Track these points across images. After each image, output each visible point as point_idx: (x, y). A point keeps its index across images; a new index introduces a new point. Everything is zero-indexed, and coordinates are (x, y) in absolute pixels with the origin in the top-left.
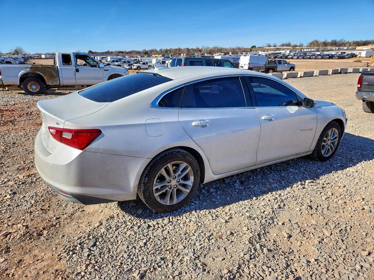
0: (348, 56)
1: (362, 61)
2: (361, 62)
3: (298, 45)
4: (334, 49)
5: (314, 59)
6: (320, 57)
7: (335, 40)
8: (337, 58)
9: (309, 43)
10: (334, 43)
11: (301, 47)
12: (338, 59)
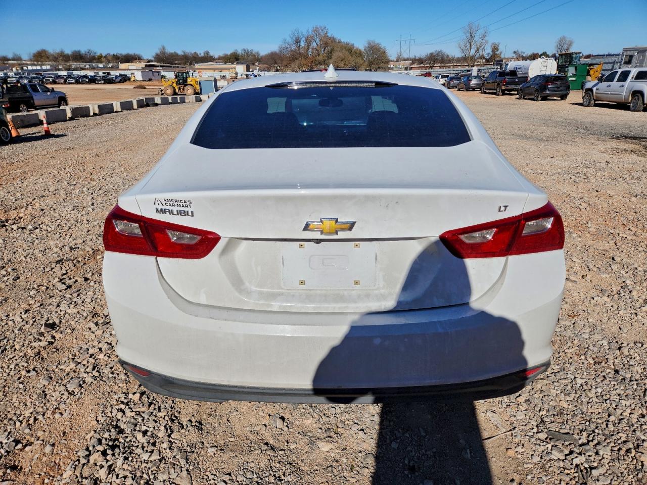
0: (118, 79)
1: (147, 87)
2: (145, 88)
3: (10, 56)
4: (88, 66)
5: (62, 84)
6: (73, 81)
7: (79, 51)
8: (103, 82)
9: (32, 54)
10: (78, 57)
11: (19, 62)
12: (104, 84)
